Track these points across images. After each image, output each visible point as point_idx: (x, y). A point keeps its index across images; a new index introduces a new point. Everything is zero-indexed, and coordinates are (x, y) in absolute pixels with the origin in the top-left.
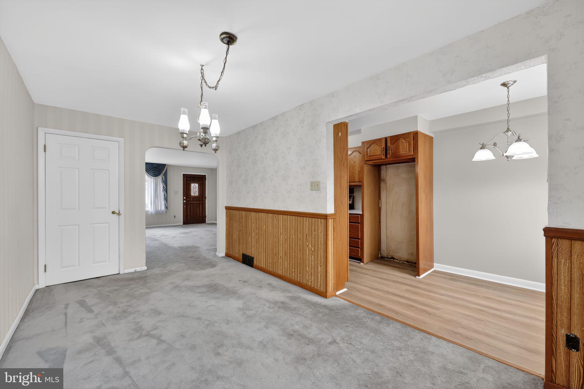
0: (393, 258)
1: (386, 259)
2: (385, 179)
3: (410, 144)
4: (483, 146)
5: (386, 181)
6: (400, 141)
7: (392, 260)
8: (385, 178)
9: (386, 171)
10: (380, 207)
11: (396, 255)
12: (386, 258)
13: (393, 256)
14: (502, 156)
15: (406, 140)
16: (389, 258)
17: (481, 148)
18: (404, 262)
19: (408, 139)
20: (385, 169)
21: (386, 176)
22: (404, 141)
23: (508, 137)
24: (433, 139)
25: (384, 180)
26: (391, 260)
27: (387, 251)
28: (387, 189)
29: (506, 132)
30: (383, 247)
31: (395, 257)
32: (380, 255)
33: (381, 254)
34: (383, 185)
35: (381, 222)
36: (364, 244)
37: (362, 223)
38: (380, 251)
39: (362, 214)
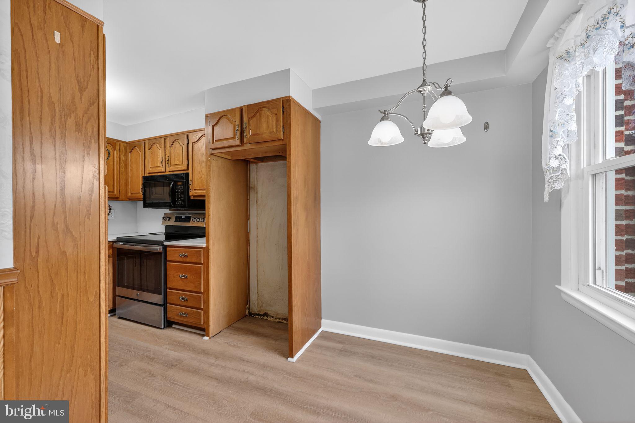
0: (266, 314)
1: (257, 317)
2: (256, 185)
3: (277, 121)
4: (385, 116)
5: (257, 189)
6: (263, 112)
7: (265, 317)
8: (256, 183)
9: (257, 172)
10: (249, 231)
11: (271, 310)
12: (257, 315)
13: (267, 312)
14: (415, 134)
15: (271, 112)
16: (261, 315)
17: (382, 119)
18: (281, 320)
19: (275, 111)
20: (255, 170)
21: (257, 182)
22: (268, 113)
23: (424, 97)
24: (321, 123)
25: (254, 188)
26: (264, 319)
27: (258, 304)
28: (259, 202)
29: (421, 86)
30: (253, 298)
31: (270, 313)
32: (247, 311)
33: (249, 309)
34: (252, 196)
35: (249, 257)
36: (209, 301)
37: (206, 264)
38: (248, 304)
39: (205, 246)
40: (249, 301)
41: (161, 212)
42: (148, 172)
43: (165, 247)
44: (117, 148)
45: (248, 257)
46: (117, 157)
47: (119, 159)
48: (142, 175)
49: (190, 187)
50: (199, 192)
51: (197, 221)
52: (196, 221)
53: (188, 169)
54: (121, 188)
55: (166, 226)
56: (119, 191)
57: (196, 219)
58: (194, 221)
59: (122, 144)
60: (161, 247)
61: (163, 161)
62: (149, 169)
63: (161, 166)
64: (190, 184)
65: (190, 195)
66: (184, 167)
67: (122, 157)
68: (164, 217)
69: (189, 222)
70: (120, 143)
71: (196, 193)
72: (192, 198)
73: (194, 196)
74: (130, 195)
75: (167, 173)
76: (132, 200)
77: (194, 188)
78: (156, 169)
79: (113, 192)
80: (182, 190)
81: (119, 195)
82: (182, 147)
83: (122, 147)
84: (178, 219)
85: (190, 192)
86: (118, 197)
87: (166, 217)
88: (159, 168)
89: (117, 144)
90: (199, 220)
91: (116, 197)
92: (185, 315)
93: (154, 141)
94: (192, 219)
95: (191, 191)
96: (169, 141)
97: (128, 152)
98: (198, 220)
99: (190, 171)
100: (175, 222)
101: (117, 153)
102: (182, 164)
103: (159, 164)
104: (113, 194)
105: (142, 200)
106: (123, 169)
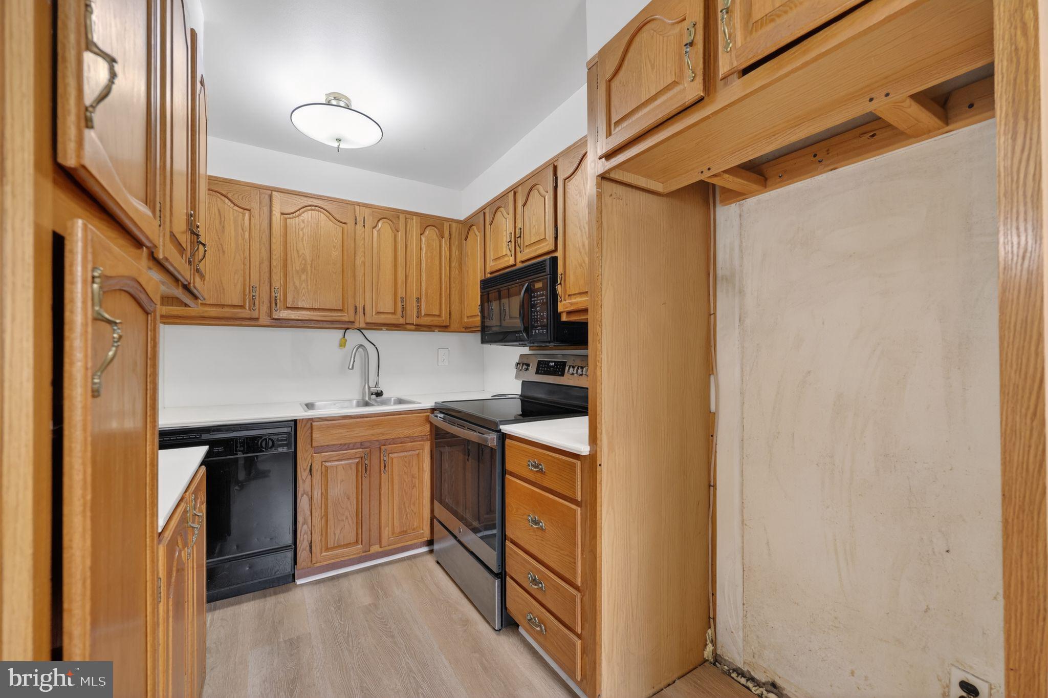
0: (776, 689)
2: (737, 272)
5: (738, 282)
8: (737, 262)
9: (741, 230)
10: (713, 409)
11: (795, 683)
12: (740, 672)
13: (776, 680)
20: (736, 222)
21: (742, 259)
25: (730, 280)
27: (745, 640)
30: (729, 611)
31: (788, 690)
32: (709, 649)
33: (714, 645)
35: (715, 486)
36: (598, 613)
37: (590, 505)
38: (710, 628)
39: (588, 453)
40: (714, 619)
41: (514, 353)
42: (488, 270)
43: (503, 437)
44: (447, 234)
45: (710, 486)
46: (446, 249)
47: (450, 253)
48: (481, 277)
49: (559, 289)
50: (579, 302)
51: (577, 373)
52: (575, 375)
53: (556, 250)
54: (453, 307)
55: (523, 381)
56: (450, 314)
57: (576, 368)
58: (573, 374)
59: (454, 225)
60: (494, 436)
61: (510, 241)
62: (492, 266)
63: (509, 253)
64: (559, 283)
65: (560, 310)
66: (548, 246)
67: (454, 249)
68: (518, 364)
69: (563, 375)
70: (451, 223)
71: (572, 304)
72: (564, 318)
73: (569, 313)
74: (466, 320)
75: (519, 265)
76: (468, 329)
77: (569, 292)
78: (501, 261)
79: (439, 316)
80: (543, 299)
81: (450, 321)
82: (545, 199)
83: (454, 230)
84: (543, 368)
85: (559, 303)
86: (448, 325)
87: (523, 365)
88: (506, 259)
89: (446, 225)
90: (582, 371)
91: (444, 324)
92: (538, 629)
93: (498, 204)
94: (567, 368)
95: (561, 301)
96: (521, 195)
97: (464, 237)
98: (580, 371)
99: (559, 254)
100: (536, 374)
101: (445, 242)
102: (545, 238)
103: (505, 251)
104: (440, 319)
105: (480, 329)
106: (457, 272)
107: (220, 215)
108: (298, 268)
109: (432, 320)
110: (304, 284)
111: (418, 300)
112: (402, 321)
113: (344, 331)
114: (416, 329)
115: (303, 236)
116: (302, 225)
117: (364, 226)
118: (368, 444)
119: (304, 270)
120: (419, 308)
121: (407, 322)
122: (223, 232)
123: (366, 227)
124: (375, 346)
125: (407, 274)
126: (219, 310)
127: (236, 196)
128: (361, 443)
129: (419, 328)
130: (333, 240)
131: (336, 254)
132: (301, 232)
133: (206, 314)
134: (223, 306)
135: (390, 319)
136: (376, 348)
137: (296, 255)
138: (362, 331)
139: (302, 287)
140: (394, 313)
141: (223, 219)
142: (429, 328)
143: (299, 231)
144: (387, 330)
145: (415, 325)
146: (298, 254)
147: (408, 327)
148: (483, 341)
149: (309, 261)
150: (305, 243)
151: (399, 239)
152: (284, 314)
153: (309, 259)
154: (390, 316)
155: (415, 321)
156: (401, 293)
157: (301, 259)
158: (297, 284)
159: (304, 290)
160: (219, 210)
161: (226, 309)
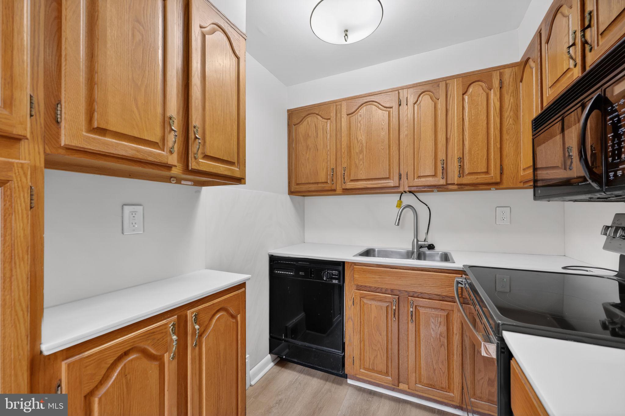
44: (496, 85)
46: (496, 100)
54: (505, 161)
56: (502, 169)
59: (506, 71)
67: (505, 97)
70: (501, 70)
74: (522, 173)
76: (521, 185)
79: (487, 173)
81: (500, 177)
83: (505, 76)
86: (498, 181)
89: (496, 74)
91: (494, 181)
97: (519, 80)
101: (495, 94)
104: (490, 176)
105: (532, 183)
106: (511, 121)
107: (316, 128)
108: (357, 151)
109: (477, 178)
110: (361, 162)
111: (461, 160)
112: (442, 182)
113: (401, 194)
114: (459, 188)
115: (361, 126)
116: (360, 118)
117: (407, 104)
118: (398, 293)
119: (361, 151)
120: (461, 167)
121: (449, 182)
122: (317, 137)
123: (408, 104)
124: (427, 205)
125: (448, 137)
126: (316, 185)
127: (323, 113)
128: (392, 290)
129: (462, 187)
130: (381, 123)
131: (384, 134)
132: (359, 125)
133: (310, 189)
134: (318, 183)
135: (431, 181)
136: (428, 207)
137: (356, 141)
138: (415, 194)
139: (360, 164)
140: (435, 176)
141: (317, 129)
142: (475, 186)
143: (358, 124)
144: (438, 191)
145: (457, 185)
146: (357, 140)
147: (450, 187)
148: (536, 197)
149: (364, 145)
150: (361, 131)
151: (439, 106)
152: (350, 185)
153: (364, 142)
154: (430, 179)
155: (456, 180)
156: (441, 156)
157: (359, 144)
158: (357, 162)
159: (361, 166)
160: (315, 124)
161: (320, 185)
